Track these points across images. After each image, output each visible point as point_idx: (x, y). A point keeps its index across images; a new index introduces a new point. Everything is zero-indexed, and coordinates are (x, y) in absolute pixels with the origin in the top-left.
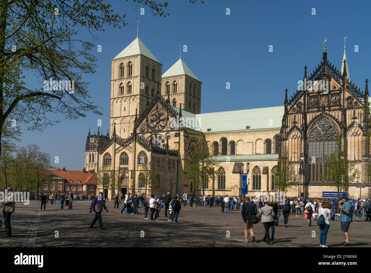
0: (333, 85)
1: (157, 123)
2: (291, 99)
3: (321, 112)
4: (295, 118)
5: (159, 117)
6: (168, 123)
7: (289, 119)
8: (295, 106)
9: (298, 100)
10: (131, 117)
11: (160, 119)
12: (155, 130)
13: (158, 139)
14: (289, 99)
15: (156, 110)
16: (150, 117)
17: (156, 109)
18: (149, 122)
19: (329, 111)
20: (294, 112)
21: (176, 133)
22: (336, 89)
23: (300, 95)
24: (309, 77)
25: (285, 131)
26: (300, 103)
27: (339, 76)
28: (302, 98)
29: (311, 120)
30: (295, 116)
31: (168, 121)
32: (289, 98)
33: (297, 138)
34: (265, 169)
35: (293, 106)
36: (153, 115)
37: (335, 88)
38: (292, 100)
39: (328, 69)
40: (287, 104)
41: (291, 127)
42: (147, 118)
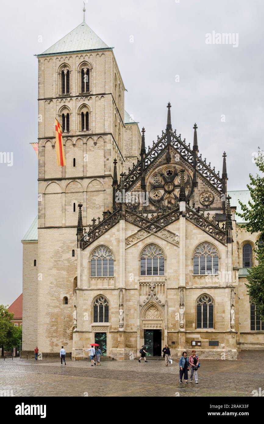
1: (166, 191)
5: (173, 179)
6: (194, 194)
10: (89, 180)
11: (174, 184)
12: (164, 206)
15: (164, 164)
16: (150, 180)
17: (165, 162)
18: (148, 188)
21: (216, 214)
31: (195, 189)
36: (155, 175)
42: (143, 180)
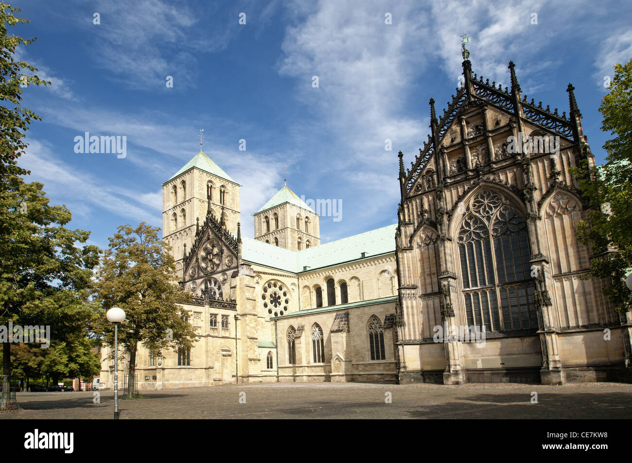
0: (494, 118)
1: (209, 260)
2: (410, 169)
3: (476, 180)
4: (422, 206)
7: (410, 208)
8: (420, 180)
9: (425, 167)
11: (213, 254)
12: (208, 272)
13: (213, 284)
14: (408, 170)
15: (207, 240)
19: (493, 173)
20: (420, 193)
22: (502, 124)
23: (428, 157)
24: (440, 117)
25: (406, 232)
26: (429, 171)
27: (503, 96)
28: (432, 160)
29: (455, 199)
30: (421, 200)
32: (408, 167)
33: (432, 243)
34: (389, 319)
35: (416, 181)
37: (498, 123)
38: (414, 170)
39: (478, 92)
40: (403, 179)
41: (416, 224)
